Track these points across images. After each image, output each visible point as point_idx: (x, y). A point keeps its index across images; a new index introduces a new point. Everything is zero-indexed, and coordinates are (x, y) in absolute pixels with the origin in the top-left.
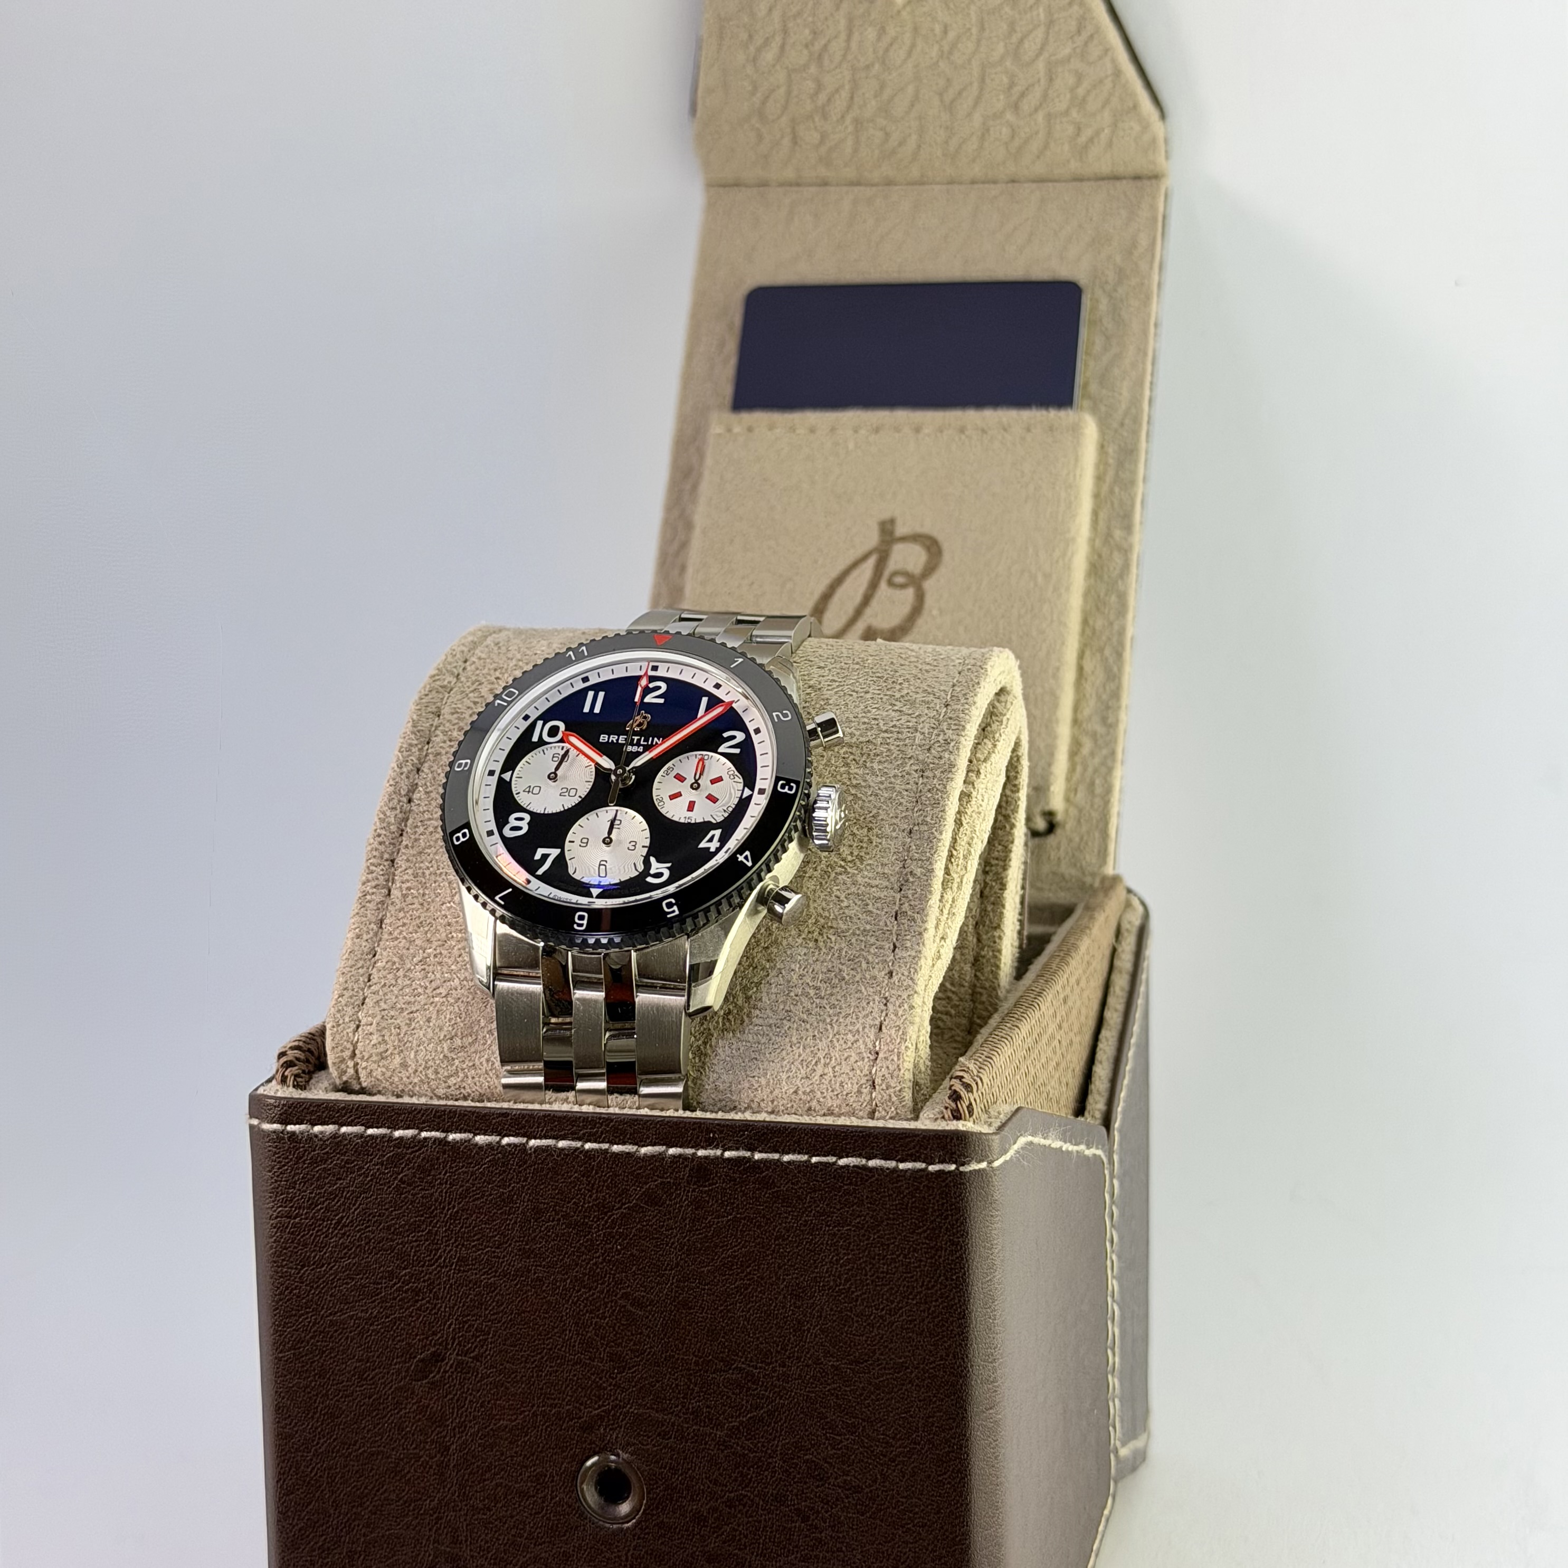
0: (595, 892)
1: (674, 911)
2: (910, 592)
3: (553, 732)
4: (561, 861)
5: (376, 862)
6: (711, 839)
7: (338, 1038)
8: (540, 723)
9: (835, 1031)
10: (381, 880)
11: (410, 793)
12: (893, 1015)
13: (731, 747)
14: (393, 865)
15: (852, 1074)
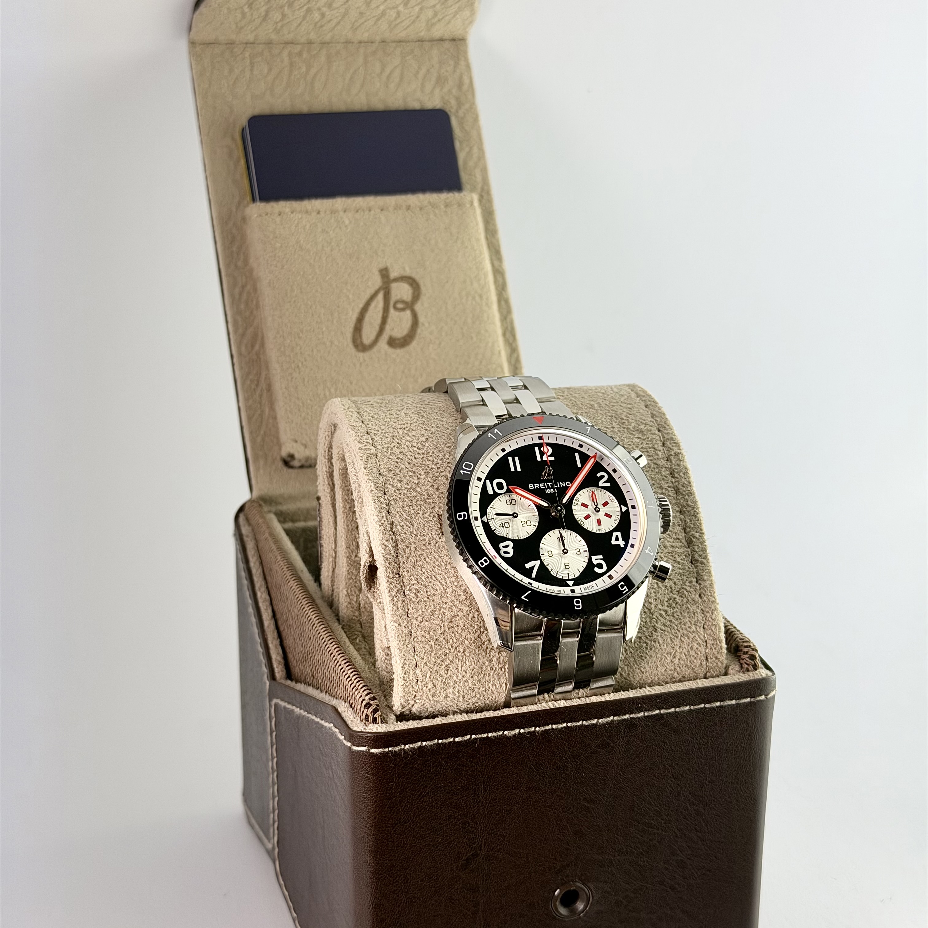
0: (571, 583)
1: (625, 590)
2: (408, 313)
3: (500, 486)
4: (542, 567)
5: (391, 576)
6: (617, 539)
7: (407, 689)
8: (488, 482)
9: (681, 633)
10: (399, 587)
11: (392, 528)
12: (710, 619)
13: (604, 482)
14: (400, 576)
15: (696, 656)
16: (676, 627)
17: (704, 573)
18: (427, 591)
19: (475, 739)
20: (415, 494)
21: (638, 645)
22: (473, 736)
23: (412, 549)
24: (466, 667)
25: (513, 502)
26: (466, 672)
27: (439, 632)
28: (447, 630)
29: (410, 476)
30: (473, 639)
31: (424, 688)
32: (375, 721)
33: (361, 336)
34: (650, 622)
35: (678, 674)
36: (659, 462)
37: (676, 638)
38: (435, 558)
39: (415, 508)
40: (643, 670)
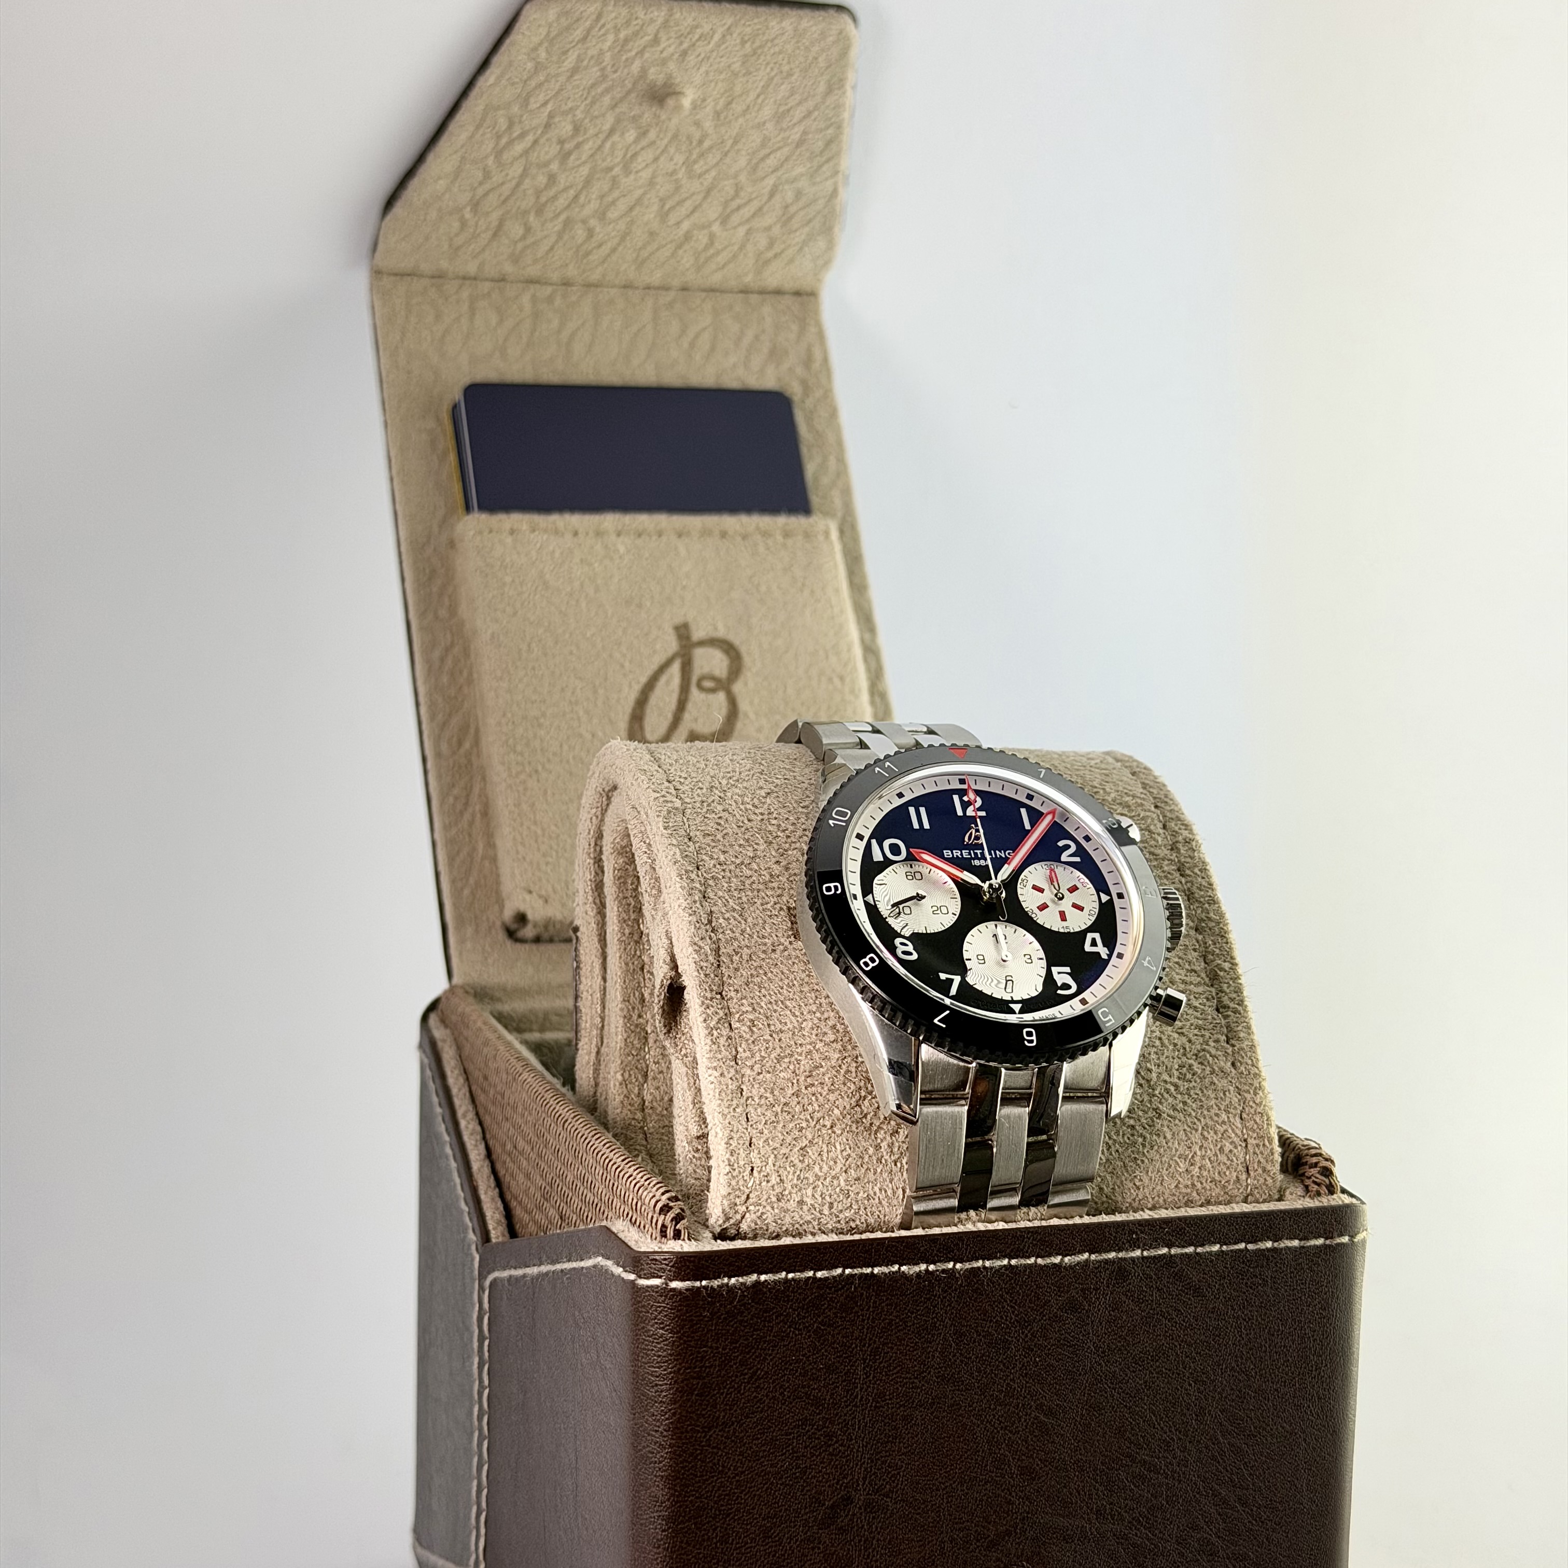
0: (1015, 1007)
1: (1110, 1020)
2: (721, 696)
3: (895, 850)
5: (709, 995)
6: (1094, 943)
7: (734, 1183)
8: (874, 841)
9: (1203, 1123)
10: (721, 1013)
11: (710, 922)
12: (1251, 1103)
13: (1071, 856)
14: (723, 999)
15: (1228, 1163)
16: (1194, 1114)
17: (1240, 1028)
18: (769, 1025)
19: (851, 1276)
20: (749, 873)
21: (1129, 1138)
22: (848, 1271)
23: (745, 957)
24: (837, 1152)
25: (918, 876)
26: (835, 1162)
27: (790, 1092)
28: (803, 1090)
29: (740, 845)
30: (848, 1107)
31: (764, 1184)
32: (677, 1235)
33: (642, 728)
34: (1150, 1102)
35: (1198, 1194)
36: (1158, 851)
37: (1194, 1132)
38: (783, 973)
39: (749, 893)
40: (1137, 1184)
